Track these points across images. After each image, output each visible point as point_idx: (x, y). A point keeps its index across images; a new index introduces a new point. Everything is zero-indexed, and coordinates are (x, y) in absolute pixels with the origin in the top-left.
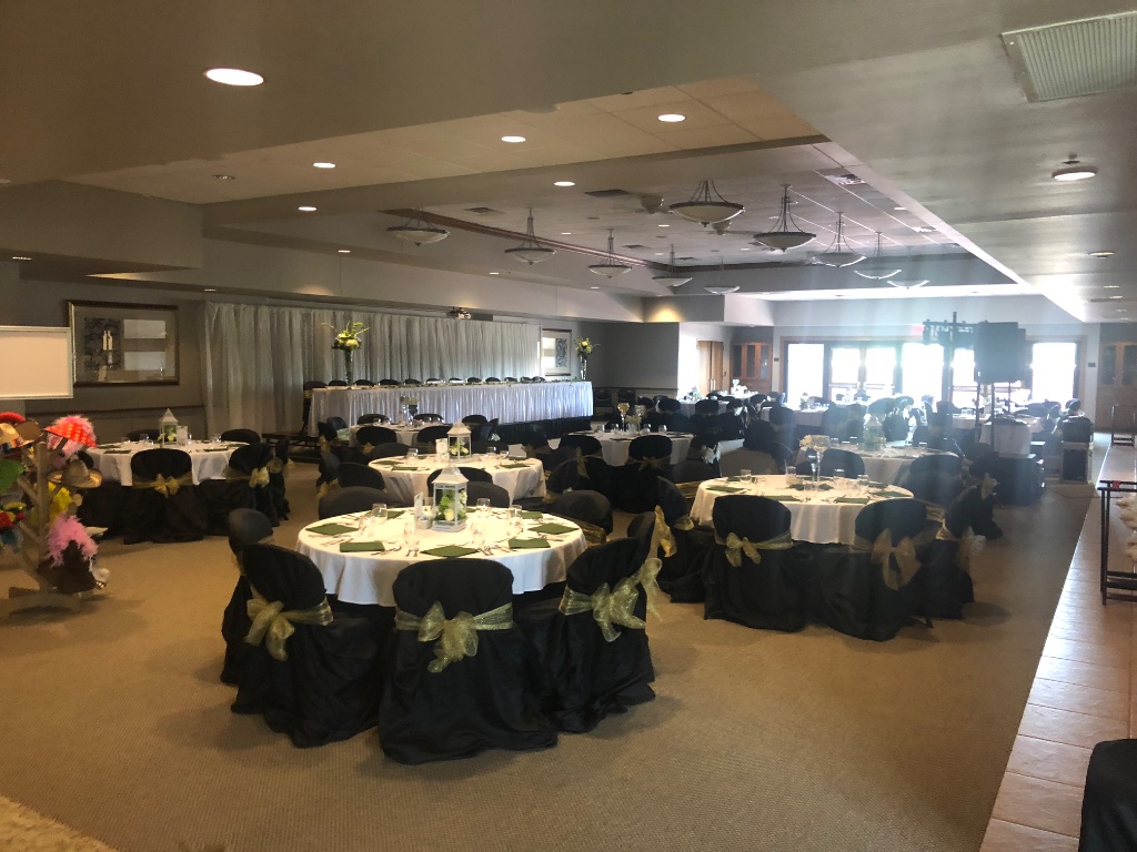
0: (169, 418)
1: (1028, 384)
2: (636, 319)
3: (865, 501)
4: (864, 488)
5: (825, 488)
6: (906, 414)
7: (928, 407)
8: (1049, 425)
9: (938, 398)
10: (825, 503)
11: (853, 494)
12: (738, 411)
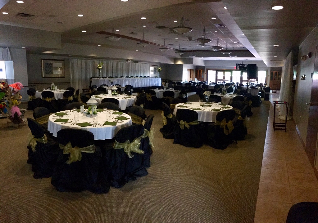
0: (53, 84)
1: (257, 80)
2: (173, 63)
3: (219, 110)
4: (220, 106)
5: (210, 106)
6: (233, 86)
7: (238, 85)
8: (261, 88)
9: (239, 83)
10: (209, 111)
11: (217, 108)
12: (196, 85)
